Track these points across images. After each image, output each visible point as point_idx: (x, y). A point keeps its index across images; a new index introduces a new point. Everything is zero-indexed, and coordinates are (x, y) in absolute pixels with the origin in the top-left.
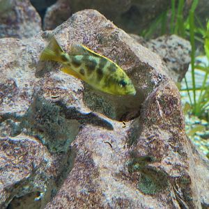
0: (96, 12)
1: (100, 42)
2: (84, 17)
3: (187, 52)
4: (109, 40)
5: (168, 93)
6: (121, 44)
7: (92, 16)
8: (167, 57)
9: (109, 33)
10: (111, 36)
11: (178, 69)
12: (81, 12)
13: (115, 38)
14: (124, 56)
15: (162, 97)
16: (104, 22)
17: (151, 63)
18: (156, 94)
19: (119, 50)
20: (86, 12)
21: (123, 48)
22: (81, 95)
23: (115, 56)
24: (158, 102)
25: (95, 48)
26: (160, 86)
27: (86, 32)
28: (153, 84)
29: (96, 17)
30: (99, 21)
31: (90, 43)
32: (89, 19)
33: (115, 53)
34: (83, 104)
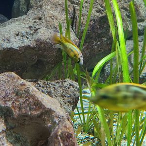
0: (13, 74)
1: (17, 95)
2: (5, 78)
3: (77, 89)
4: (23, 94)
5: (65, 130)
6: (32, 96)
7: (10, 77)
8: (64, 94)
9: (23, 88)
10: (25, 91)
11: (72, 102)
12: (3, 74)
13: (27, 92)
14: (34, 104)
15: (62, 133)
16: (19, 81)
17: (53, 108)
18: (57, 132)
19: (31, 100)
20: (7, 74)
21: (33, 98)
22: (4, 134)
23: (28, 104)
24: (59, 138)
25: (14, 100)
26: (60, 125)
27: (7, 88)
28: (55, 122)
29: (14, 77)
30: (15, 80)
31: (10, 96)
32: (9, 79)
33: (28, 102)
34: (6, 141)
